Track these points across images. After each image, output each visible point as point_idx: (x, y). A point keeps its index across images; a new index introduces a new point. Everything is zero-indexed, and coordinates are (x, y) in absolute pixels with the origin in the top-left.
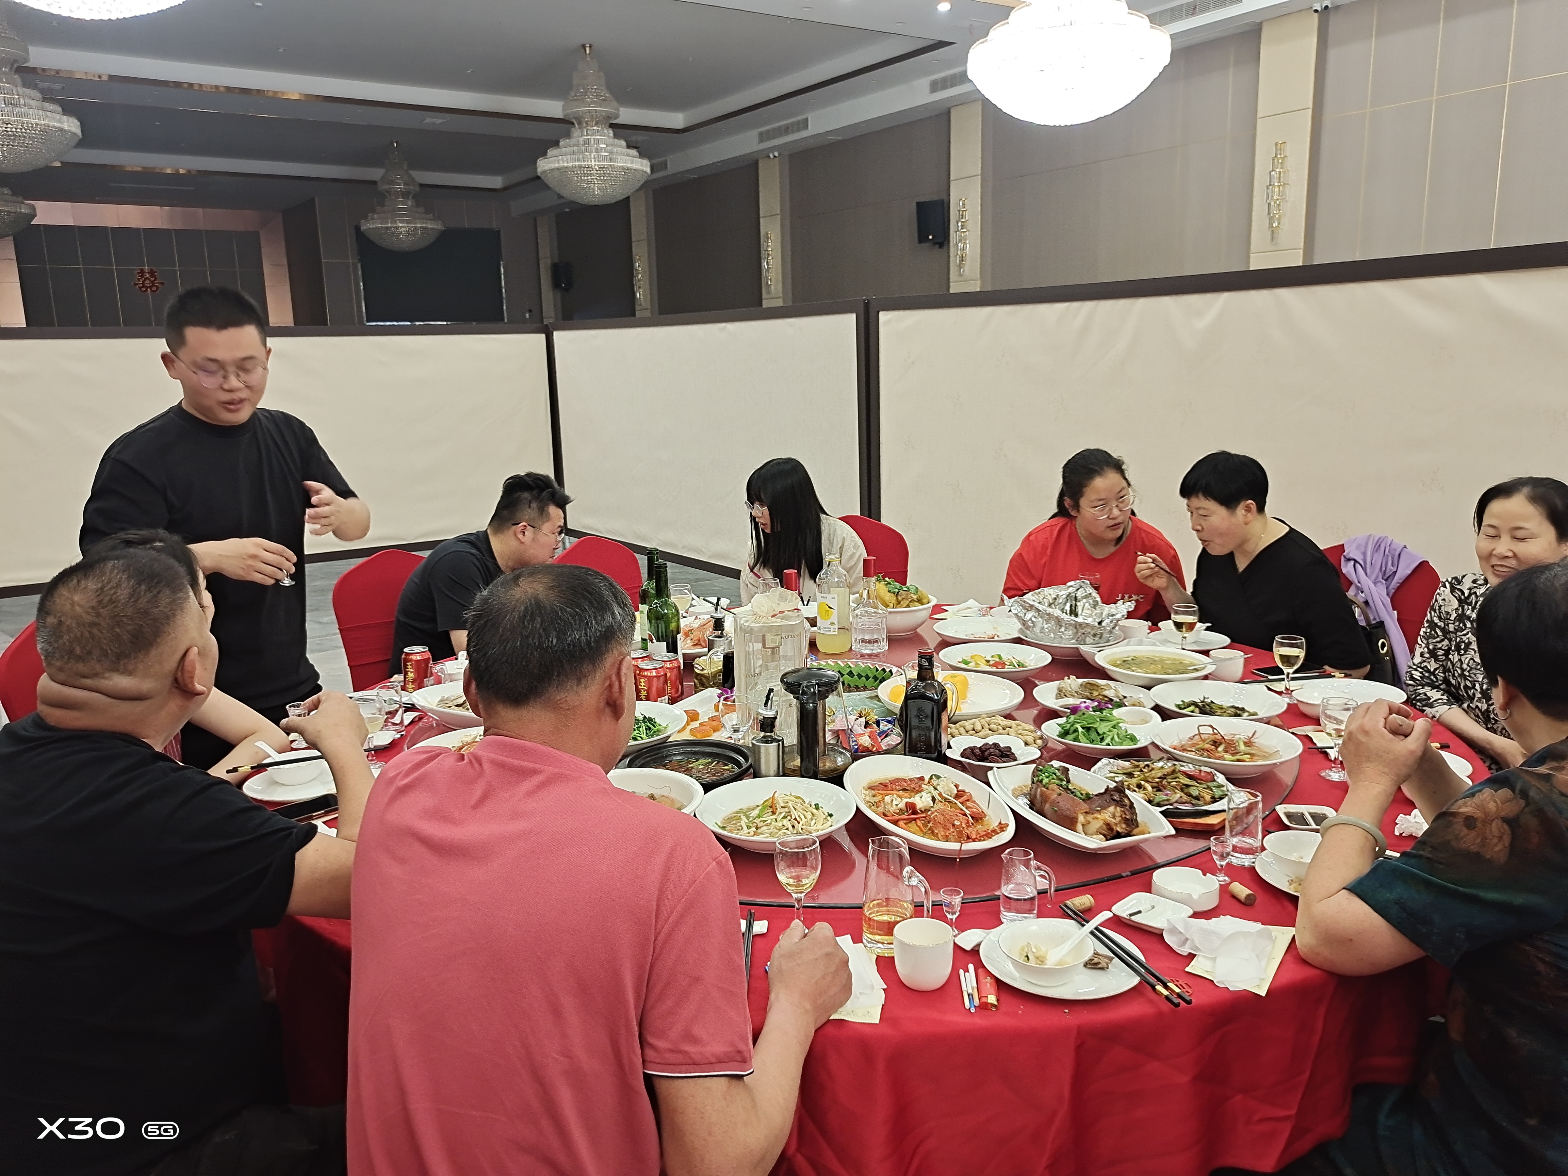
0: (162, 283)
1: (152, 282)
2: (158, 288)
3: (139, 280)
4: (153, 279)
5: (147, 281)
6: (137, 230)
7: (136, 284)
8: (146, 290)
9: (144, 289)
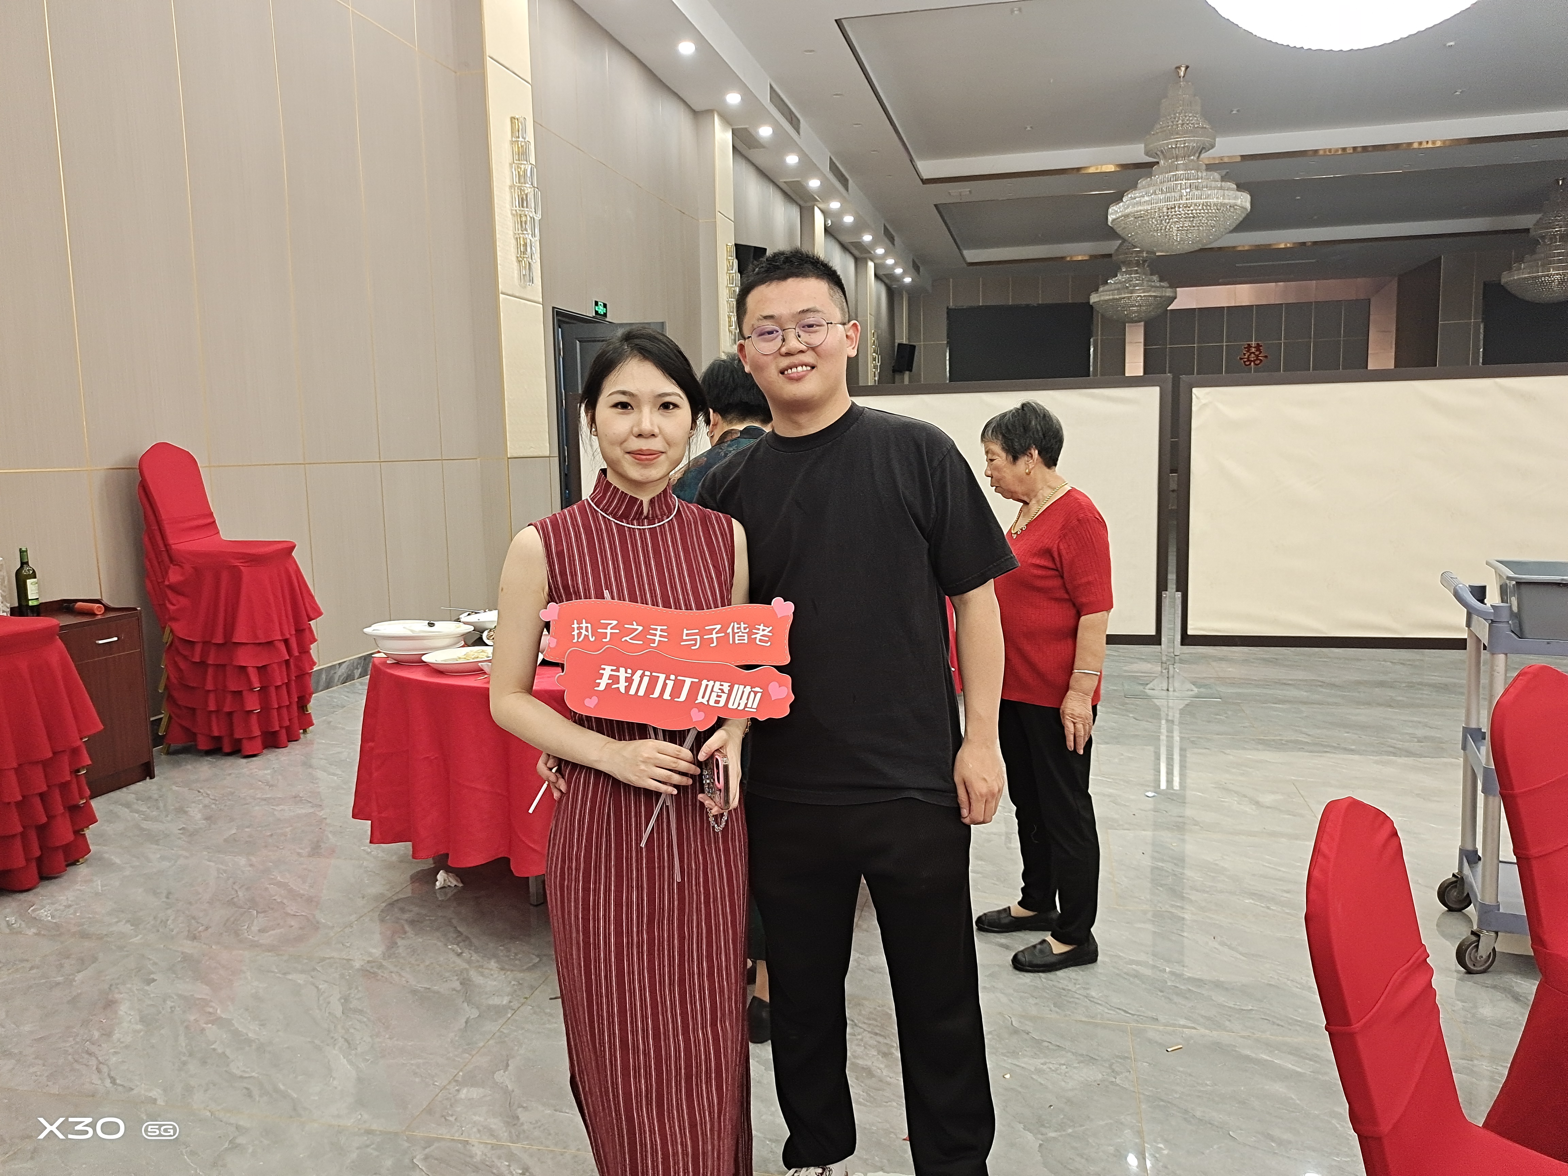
0: (1266, 357)
1: (1257, 356)
2: (1261, 360)
3: (1245, 354)
4: (1257, 353)
5: (1253, 355)
6: (1250, 307)
7: (1241, 359)
8: (1250, 364)
9: (1248, 363)
